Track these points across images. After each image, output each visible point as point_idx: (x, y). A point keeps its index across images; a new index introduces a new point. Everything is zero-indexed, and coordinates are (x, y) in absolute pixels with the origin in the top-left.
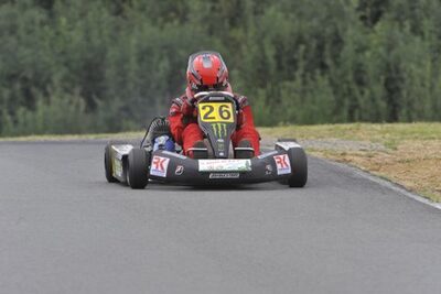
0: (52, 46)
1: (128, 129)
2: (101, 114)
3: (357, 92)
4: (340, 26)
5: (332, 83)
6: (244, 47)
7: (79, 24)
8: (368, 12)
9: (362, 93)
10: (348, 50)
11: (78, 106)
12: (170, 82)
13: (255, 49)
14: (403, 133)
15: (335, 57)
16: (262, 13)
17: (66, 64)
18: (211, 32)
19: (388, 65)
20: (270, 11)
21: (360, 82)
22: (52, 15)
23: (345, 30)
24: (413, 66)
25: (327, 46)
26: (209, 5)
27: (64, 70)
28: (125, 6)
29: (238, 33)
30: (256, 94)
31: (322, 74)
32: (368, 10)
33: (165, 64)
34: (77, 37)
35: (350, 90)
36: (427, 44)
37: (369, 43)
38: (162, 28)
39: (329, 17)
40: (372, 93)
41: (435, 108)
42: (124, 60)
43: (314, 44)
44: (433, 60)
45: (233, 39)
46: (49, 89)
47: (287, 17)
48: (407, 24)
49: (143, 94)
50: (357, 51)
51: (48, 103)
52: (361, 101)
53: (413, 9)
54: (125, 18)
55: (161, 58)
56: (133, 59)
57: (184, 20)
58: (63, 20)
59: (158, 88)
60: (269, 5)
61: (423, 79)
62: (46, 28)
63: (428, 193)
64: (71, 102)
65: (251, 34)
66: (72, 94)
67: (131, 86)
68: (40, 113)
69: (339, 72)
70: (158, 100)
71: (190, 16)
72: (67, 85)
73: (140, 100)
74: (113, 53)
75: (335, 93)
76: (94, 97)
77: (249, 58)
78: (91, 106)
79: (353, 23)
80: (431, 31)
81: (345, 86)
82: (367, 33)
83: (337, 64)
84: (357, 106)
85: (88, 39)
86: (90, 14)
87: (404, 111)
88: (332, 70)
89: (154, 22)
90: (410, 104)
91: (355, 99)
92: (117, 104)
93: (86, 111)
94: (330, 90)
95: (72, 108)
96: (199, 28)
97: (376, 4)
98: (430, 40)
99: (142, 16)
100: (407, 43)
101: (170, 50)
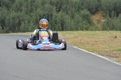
1: (10, 33)
2: (5, 30)
4: (52, 13)
5: (51, 24)
6: (33, 17)
9: (56, 26)
10: (54, 17)
12: (19, 23)
13: (35, 17)
15: (51, 19)
16: (37, 10)
18: (26, 14)
19: (62, 20)
21: (56, 24)
23: (53, 13)
24: (66, 20)
25: (49, 17)
26: (26, 9)
28: (9, 9)
29: (32, 14)
30: (35, 26)
32: (58, 9)
33: (18, 20)
35: (54, 25)
36: (69, 16)
37: (58, 16)
38: (17, 13)
39: (50, 11)
40: (58, 26)
41: (71, 28)
42: (9, 19)
43: (47, 16)
44: (71, 19)
45: (31, 15)
47: (41, 11)
48: (65, 12)
49: (13, 26)
50: (55, 17)
53: (66, 9)
54: (9, 11)
56: (11, 19)
57: (21, 11)
59: (16, 25)
60: (38, 9)
61: (69, 23)
63: (72, 45)
65: (34, 14)
67: (11, 24)
69: (52, 22)
70: (16, 27)
71: (22, 11)
73: (13, 27)
74: (7, 18)
75: (51, 26)
76: (4, 26)
77: (34, 19)
78: (3, 28)
79: (55, 12)
80: (70, 13)
82: (57, 14)
83: (51, 20)
85: (2, 15)
86: (3, 10)
87: (65, 29)
88: (50, 21)
89: (15, 12)
90: (66, 28)
91: (55, 27)
92: (8, 28)
93: (2, 29)
96: (24, 13)
97: (59, 8)
98: (70, 15)
99: (13, 11)
100: (65, 16)
101: (18, 17)
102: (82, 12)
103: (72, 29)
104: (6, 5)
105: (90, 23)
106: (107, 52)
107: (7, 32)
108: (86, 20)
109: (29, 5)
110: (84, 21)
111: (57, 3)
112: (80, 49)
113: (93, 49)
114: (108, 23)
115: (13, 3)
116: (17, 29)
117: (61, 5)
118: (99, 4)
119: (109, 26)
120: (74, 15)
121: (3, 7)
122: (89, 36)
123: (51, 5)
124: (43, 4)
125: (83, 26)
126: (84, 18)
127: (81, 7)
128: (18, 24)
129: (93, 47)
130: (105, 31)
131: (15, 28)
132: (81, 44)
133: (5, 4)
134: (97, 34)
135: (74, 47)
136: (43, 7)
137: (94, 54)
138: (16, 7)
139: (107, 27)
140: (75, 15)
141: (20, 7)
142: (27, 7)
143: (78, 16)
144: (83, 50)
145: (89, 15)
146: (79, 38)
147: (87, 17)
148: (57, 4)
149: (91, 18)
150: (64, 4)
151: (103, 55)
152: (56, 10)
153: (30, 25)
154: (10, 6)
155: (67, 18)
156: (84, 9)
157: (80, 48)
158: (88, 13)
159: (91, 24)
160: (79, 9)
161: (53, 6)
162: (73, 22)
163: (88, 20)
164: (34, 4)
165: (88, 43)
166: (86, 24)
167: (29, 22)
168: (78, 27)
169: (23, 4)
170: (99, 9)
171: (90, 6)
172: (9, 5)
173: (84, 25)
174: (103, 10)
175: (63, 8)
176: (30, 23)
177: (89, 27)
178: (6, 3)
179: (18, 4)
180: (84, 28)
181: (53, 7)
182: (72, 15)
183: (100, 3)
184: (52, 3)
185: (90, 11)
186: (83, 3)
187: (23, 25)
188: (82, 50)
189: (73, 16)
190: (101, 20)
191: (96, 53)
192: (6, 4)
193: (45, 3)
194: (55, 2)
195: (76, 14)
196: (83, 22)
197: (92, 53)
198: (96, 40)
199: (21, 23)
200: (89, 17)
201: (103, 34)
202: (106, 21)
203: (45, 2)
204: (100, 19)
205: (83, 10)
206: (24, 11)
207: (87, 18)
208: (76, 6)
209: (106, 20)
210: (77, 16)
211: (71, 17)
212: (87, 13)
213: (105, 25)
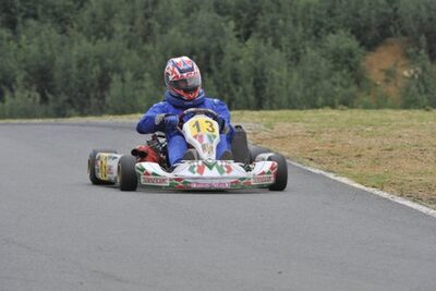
0: (15, 55)
1: (70, 116)
2: (51, 104)
3: (234, 89)
4: (222, 42)
5: (216, 83)
6: (153, 57)
7: (35, 40)
8: (242, 31)
9: (237, 90)
10: (227, 59)
11: (35, 99)
12: (101, 81)
14: (276, 118)
16: (166, 32)
17: (26, 69)
18: (129, 47)
19: (256, 69)
20: (173, 31)
21: (236, 82)
22: (14, 33)
23: (225, 44)
24: (274, 71)
25: (213, 57)
26: (128, 27)
27: (25, 73)
28: (68, 27)
29: (149, 47)
31: (209, 77)
33: (97, 69)
34: (34, 49)
35: (229, 88)
36: (284, 54)
37: (243, 54)
38: (94, 43)
39: (214, 36)
40: (244, 90)
41: (290, 101)
42: (68, 66)
43: (203, 55)
44: (289, 65)
45: (145, 51)
46: (14, 87)
47: (183, 36)
48: (270, 40)
49: (81, 91)
50: (234, 60)
51: (13, 97)
52: (237, 95)
53: (274, 29)
55: (94, 64)
56: (74, 66)
57: (110, 37)
58: (24, 37)
59: (92, 85)
61: (281, 79)
62: (11, 42)
63: (300, 160)
64: (29, 96)
65: (157, 48)
66: (30, 90)
67: (72, 85)
68: (7, 103)
69: (221, 75)
70: (92, 95)
71: (115, 35)
72: (27, 84)
73: (79, 94)
74: (60, 61)
75: (218, 90)
76: (46, 91)
78: (44, 99)
79: (231, 39)
80: (287, 46)
81: (225, 85)
82: (241, 47)
83: (220, 69)
84: (234, 99)
85: (42, 51)
86: (43, 33)
87: (267, 103)
88: (216, 72)
89: (89, 39)
90: (272, 97)
91: (232, 94)
92: (63, 97)
93: (41, 103)
94: (214, 88)
95: (31, 100)
96: (121, 44)
97: (247, 26)
98: (286, 51)
99: (80, 35)
100: (269, 54)
101: (100, 59)
102: (332, 41)
103: (292, 104)
104: (55, 14)
105: (359, 79)
106: (429, 187)
107: (60, 113)
108: (345, 71)
109: (140, 15)
110: (338, 74)
111: (240, 7)
112: (331, 176)
113: (378, 176)
114: (423, 82)
115: (82, 6)
116: (94, 101)
117: (255, 14)
118: (390, 11)
119: (426, 91)
120: (302, 51)
121: (45, 22)
122: (362, 127)
123: (217, 16)
124: (188, 13)
125: (335, 92)
126: (335, 62)
127: (325, 21)
128: (97, 84)
129: (380, 171)
130: (418, 111)
131: (88, 97)
132: (335, 158)
133: (50, 11)
134: (390, 120)
135: (309, 169)
136: (191, 22)
137: (385, 195)
138: (93, 22)
139: (419, 97)
140: (306, 52)
141: (107, 20)
142: (132, 23)
143: (314, 54)
144: (344, 180)
145: (355, 53)
146: (326, 137)
147: (349, 59)
148: (240, 11)
149: (363, 64)
150: (264, 12)
151: (417, 199)
152: (237, 33)
153: (142, 88)
154: (68, 18)
155: (276, 63)
156: (338, 28)
157: (333, 172)
158: (353, 43)
159: (361, 84)
160: (318, 30)
161: (227, 17)
162: (296, 76)
163: (351, 69)
164: (155, 12)
165: (359, 156)
166: (345, 83)
167: (138, 77)
168: (315, 95)
169: (117, 11)
170: (392, 29)
171: (357, 20)
172: (66, 15)
173: (337, 89)
174: (404, 33)
175: (261, 24)
176: (142, 79)
177: (355, 97)
178: (53, 7)
179: (100, 12)
180: (336, 100)
181: (226, 22)
182: (294, 50)
183: (396, 9)
184: (221, 7)
185: (358, 38)
186: (334, 7)
187: (116, 88)
188: (338, 178)
189: (299, 54)
190: (398, 70)
191: (392, 193)
192: (57, 9)
193: (195, 9)
194: (233, 4)
195: (308, 50)
196: (333, 79)
197: (377, 192)
198: (388, 143)
199: (110, 80)
200: (353, 60)
201: (410, 123)
202: (416, 72)
203: (197, 5)
204: (395, 65)
205: (334, 33)
206: (121, 35)
207: (347, 62)
208: (310, 20)
209: (418, 69)
210: (312, 54)
211: (292, 60)
212: (346, 45)
213: (413, 88)
